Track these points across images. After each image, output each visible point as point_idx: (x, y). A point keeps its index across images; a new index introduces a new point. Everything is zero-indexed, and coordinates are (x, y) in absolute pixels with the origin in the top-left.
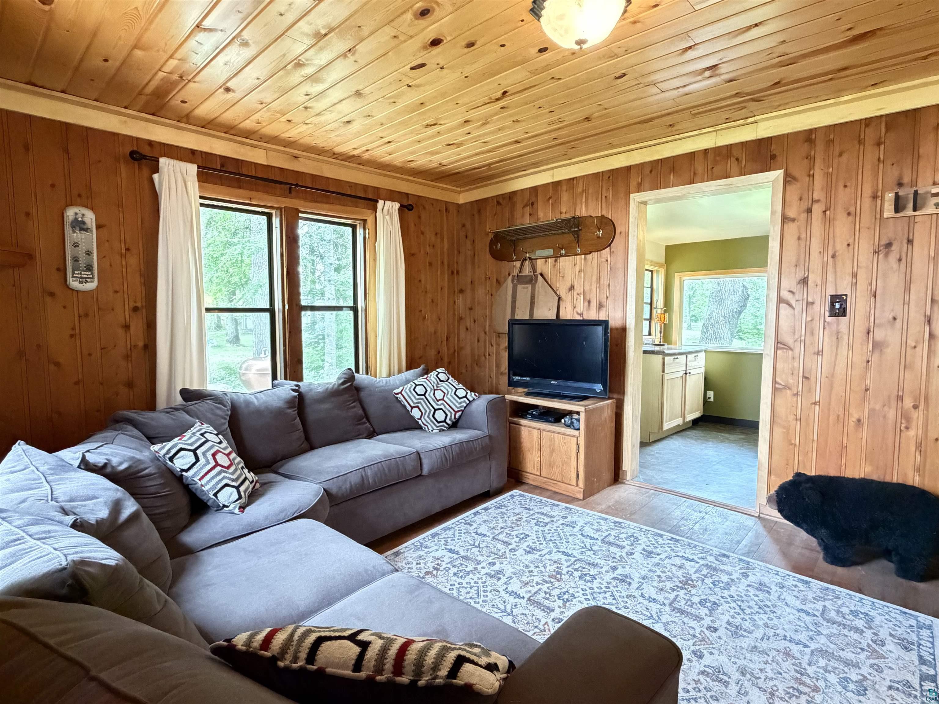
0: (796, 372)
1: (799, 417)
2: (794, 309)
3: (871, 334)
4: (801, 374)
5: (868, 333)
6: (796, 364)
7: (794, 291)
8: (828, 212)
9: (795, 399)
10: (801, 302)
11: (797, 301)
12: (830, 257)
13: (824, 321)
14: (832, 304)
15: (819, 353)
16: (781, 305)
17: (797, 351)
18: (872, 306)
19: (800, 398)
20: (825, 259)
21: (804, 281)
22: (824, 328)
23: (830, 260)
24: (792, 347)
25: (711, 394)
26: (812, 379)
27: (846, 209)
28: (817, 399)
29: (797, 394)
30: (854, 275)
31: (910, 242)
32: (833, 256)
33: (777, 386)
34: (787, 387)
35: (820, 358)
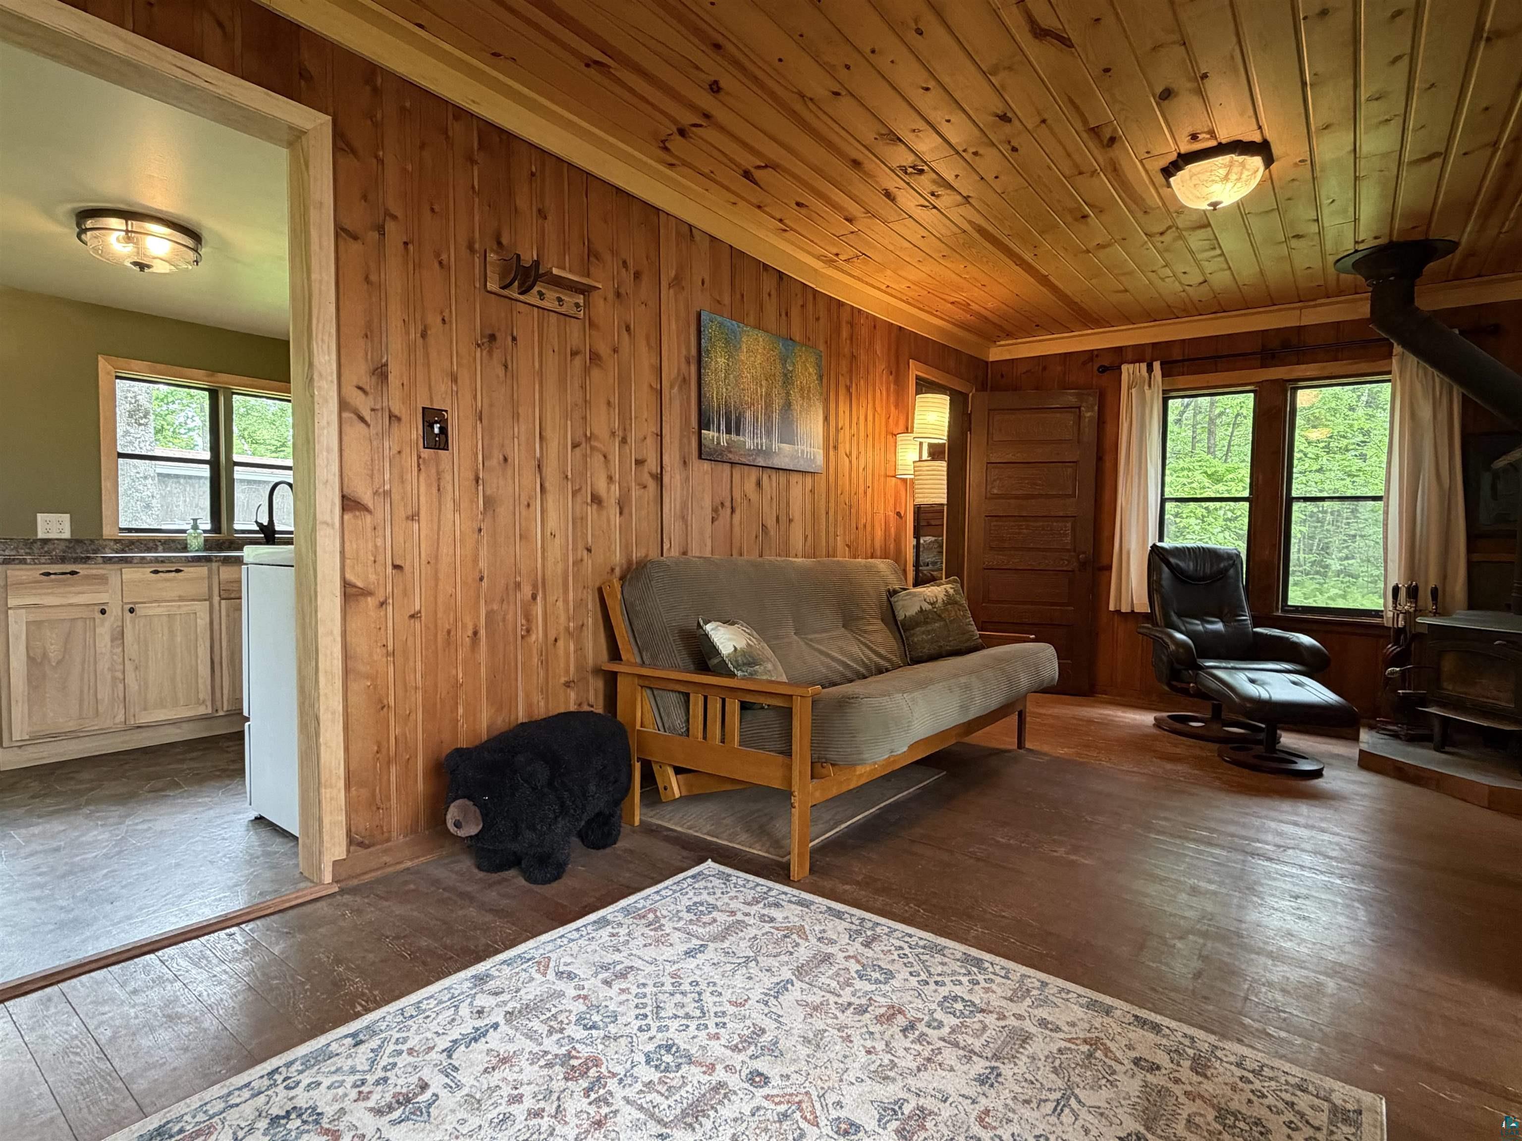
0: (380, 558)
1: (390, 648)
2: (368, 425)
3: (480, 482)
4: (389, 562)
5: (477, 482)
6: (379, 542)
7: (367, 388)
8: (411, 247)
9: (382, 613)
10: (380, 414)
11: (373, 410)
12: (419, 335)
13: (419, 457)
14: (428, 425)
15: (414, 517)
16: (345, 415)
17: (379, 514)
18: (480, 436)
19: (390, 609)
20: (412, 336)
21: (381, 373)
22: (419, 470)
23: (420, 341)
24: (371, 506)
26: (407, 568)
27: (437, 255)
28: (417, 608)
29: (383, 604)
30: (454, 379)
31: (514, 339)
32: (424, 335)
33: (350, 590)
34: (366, 593)
35: (416, 526)
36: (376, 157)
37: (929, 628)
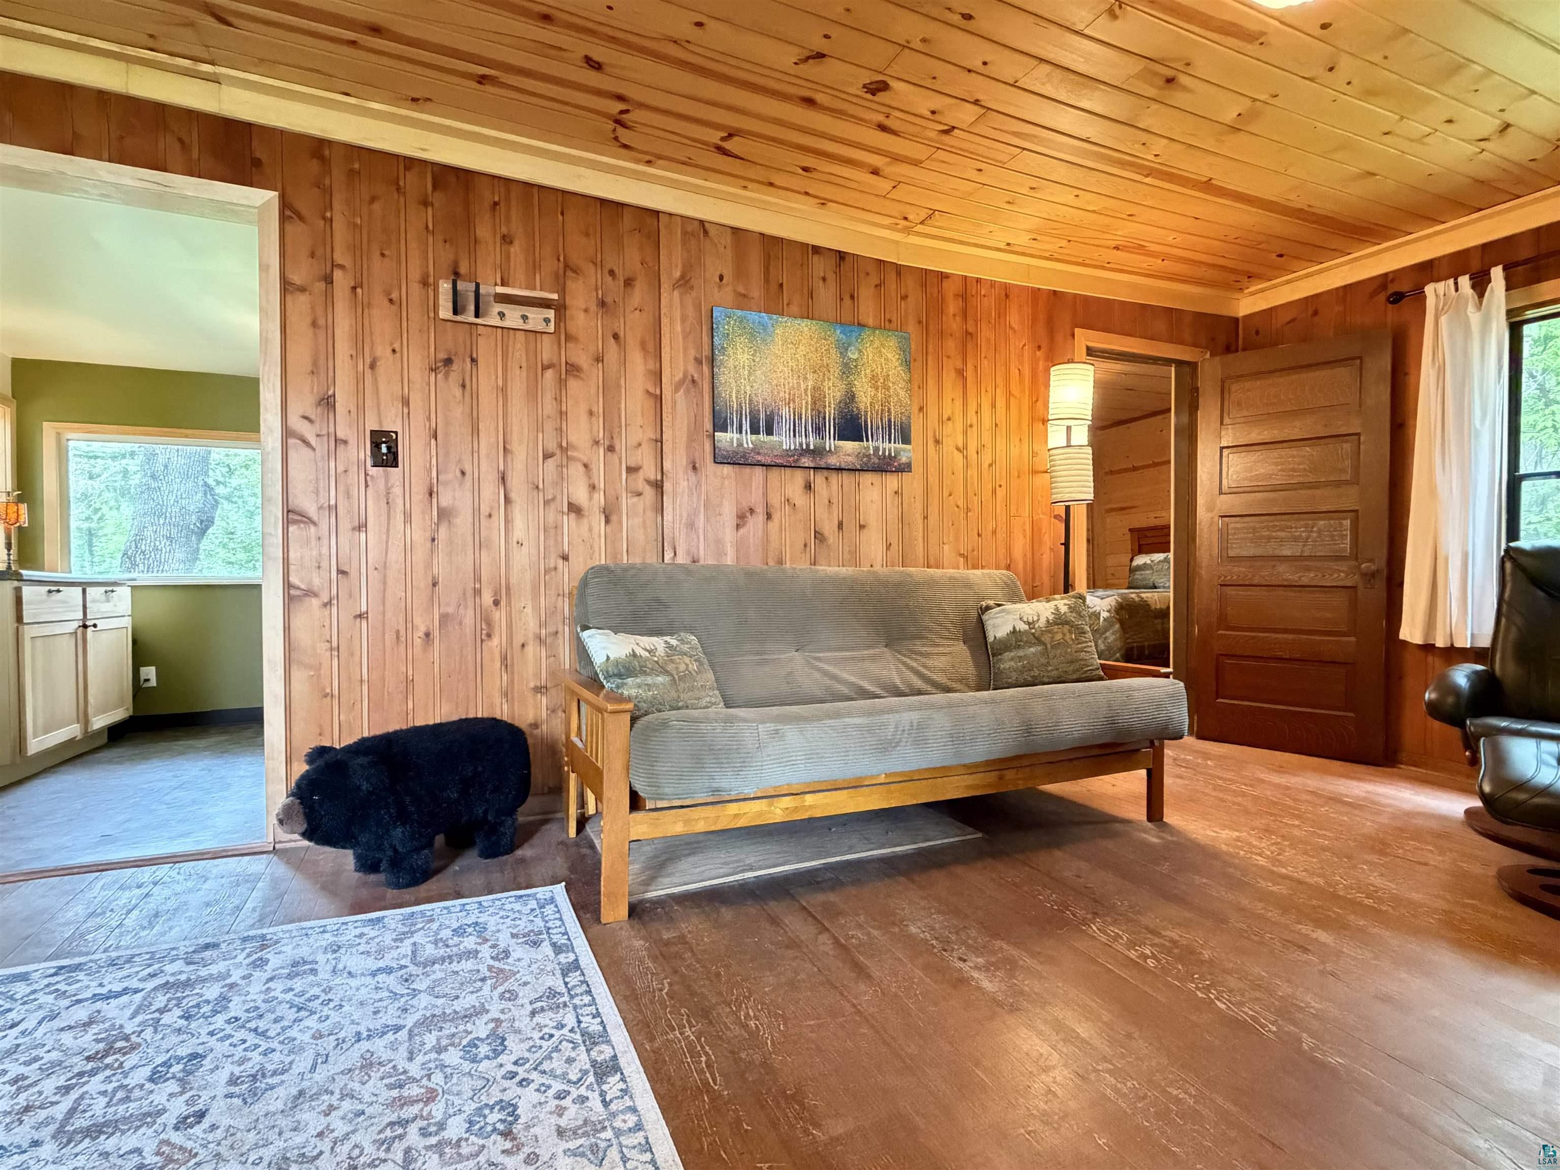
0: (324, 564)
1: (335, 644)
2: (314, 449)
3: (434, 495)
4: (334, 568)
5: (431, 495)
6: (325, 550)
7: (313, 417)
8: (359, 290)
9: (327, 612)
10: (325, 438)
11: (318, 436)
12: (367, 366)
13: (366, 475)
14: (376, 445)
15: (361, 527)
16: (291, 441)
17: (324, 526)
18: (434, 453)
19: (334, 609)
20: (361, 368)
21: (327, 402)
22: (367, 486)
23: (368, 372)
24: (315, 518)
25: (150, 673)
26: (353, 574)
27: (388, 293)
28: (364, 609)
29: (328, 604)
30: (406, 402)
31: (474, 360)
32: (373, 366)
33: (292, 592)
34: (310, 593)
35: (363, 535)
36: (324, 218)
37: (1021, 653)
